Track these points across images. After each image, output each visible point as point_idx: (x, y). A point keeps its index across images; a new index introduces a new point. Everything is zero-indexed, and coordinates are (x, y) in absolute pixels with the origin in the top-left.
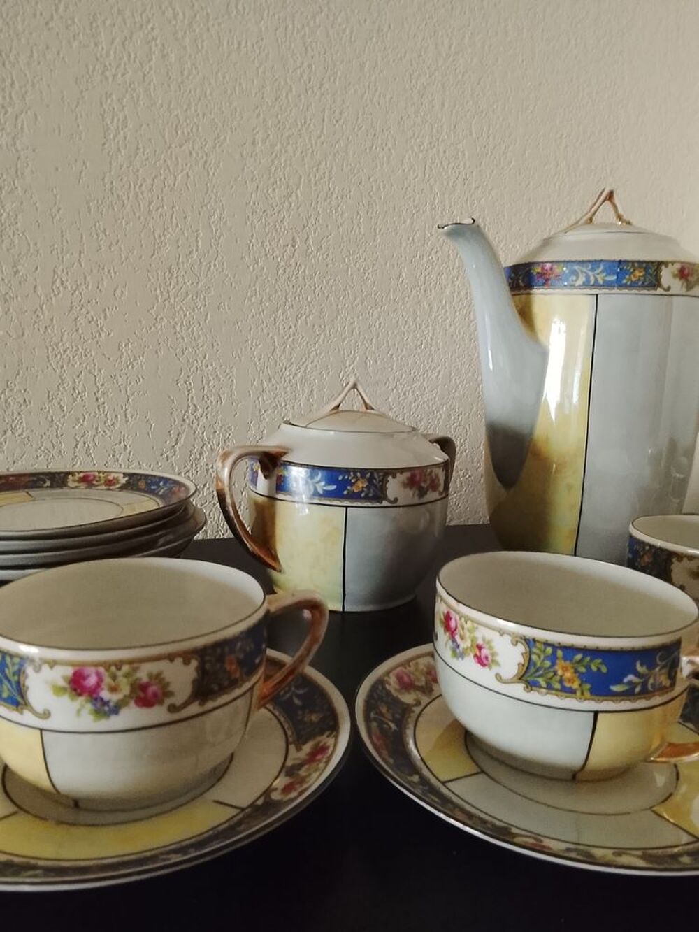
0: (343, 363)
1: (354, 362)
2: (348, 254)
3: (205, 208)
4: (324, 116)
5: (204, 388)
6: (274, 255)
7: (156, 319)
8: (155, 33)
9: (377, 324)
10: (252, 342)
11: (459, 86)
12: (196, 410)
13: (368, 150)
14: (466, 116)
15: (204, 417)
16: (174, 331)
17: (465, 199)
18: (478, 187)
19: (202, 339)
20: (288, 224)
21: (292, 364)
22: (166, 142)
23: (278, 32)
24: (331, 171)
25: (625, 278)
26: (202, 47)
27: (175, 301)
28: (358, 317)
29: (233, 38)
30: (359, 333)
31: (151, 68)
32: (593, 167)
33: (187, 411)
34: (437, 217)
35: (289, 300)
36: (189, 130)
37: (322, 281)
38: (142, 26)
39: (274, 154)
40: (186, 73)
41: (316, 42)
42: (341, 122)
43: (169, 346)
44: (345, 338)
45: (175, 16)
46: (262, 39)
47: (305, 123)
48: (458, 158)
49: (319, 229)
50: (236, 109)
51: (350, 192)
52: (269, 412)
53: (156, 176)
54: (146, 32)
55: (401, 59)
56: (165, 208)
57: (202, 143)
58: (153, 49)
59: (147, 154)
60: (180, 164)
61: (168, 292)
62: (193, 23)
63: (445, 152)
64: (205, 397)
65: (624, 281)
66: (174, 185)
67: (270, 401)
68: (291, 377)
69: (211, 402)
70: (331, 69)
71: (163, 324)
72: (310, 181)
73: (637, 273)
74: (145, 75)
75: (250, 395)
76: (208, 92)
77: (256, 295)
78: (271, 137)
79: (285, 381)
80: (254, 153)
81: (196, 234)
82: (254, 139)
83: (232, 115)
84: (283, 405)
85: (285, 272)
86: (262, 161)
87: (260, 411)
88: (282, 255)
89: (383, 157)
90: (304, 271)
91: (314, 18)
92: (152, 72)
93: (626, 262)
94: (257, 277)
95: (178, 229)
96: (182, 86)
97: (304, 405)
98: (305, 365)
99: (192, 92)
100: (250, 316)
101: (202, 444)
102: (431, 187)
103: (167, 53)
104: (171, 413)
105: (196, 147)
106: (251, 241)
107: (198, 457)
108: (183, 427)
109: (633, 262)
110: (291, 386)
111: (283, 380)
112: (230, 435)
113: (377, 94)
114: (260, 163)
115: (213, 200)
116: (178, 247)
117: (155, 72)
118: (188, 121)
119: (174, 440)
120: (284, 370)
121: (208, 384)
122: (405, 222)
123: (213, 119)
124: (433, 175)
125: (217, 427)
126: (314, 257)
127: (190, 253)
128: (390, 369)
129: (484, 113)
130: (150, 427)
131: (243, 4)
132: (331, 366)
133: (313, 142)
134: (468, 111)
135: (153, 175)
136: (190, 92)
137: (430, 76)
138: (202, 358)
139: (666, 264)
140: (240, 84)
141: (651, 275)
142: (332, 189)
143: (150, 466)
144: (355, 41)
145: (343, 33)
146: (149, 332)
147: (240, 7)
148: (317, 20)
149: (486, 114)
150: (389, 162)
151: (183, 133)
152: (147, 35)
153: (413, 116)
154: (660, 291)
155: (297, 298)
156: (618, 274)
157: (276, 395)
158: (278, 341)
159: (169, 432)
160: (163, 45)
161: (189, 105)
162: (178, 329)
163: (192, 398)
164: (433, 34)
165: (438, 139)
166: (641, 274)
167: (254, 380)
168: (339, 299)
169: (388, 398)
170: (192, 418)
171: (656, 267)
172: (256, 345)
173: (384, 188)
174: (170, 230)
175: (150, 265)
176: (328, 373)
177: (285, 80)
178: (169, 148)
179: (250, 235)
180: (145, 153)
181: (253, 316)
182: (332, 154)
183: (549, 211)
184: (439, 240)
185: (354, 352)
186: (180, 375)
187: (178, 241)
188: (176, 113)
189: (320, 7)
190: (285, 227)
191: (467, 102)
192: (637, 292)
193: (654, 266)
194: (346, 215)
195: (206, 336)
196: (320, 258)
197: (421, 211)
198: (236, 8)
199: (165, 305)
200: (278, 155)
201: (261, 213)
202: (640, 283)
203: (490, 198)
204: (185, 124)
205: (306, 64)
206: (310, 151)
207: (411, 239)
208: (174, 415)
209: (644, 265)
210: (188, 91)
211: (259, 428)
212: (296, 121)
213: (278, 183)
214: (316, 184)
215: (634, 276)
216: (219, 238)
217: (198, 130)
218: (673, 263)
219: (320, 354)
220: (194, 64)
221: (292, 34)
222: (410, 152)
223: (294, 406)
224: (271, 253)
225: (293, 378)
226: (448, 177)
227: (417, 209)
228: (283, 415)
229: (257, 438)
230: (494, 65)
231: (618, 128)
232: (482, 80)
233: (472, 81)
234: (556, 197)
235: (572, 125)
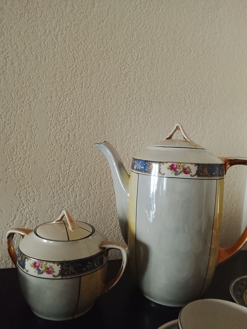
0: (91, 184)
1: (95, 184)
2: (93, 140)
3: (29, 124)
4: (82, 86)
5: (27, 196)
6: (60, 141)
7: (6, 168)
8: (8, 55)
9: (106, 168)
10: (49, 177)
11: (142, 72)
12: (24, 205)
13: (102, 99)
14: (145, 84)
15: (27, 208)
16: (15, 173)
17: (145, 117)
18: (150, 112)
19: (27, 176)
20: (67, 129)
21: (67, 185)
22: (12, 98)
23: (62, 52)
24: (85, 108)
26: (29, 60)
27: (15, 161)
28: (97, 165)
29: (42, 56)
30: (98, 172)
31: (6, 69)
32: (201, 102)
33: (20, 206)
34: (133, 124)
35: (67, 159)
36: (23, 93)
37: (81, 151)
38: (3, 52)
39: (60, 102)
40: (21, 70)
41: (79, 56)
42: (90, 88)
43: (12, 179)
44: (91, 174)
45: (17, 48)
46: (55, 56)
47: (74, 89)
48: (142, 101)
49: (80, 130)
50: (44, 84)
51: (94, 115)
52: (57, 205)
53: (8, 112)
54: (5, 54)
55: (116, 62)
56: (12, 124)
57: (28, 98)
58: (8, 61)
59: (4, 103)
60: (18, 107)
61: (12, 158)
62: (25, 50)
63: (136, 98)
64: (28, 200)
66: (16, 115)
67: (57, 201)
68: (67, 190)
69: (30, 202)
70: (86, 67)
71: (10, 171)
72: (76, 111)
74: (4, 71)
75: (48, 198)
76: (32, 77)
77: (52, 158)
78: (59, 95)
79: (64, 192)
80: (52, 101)
81: (25, 134)
82: (52, 96)
83: (42, 86)
84: (63, 202)
85: (65, 148)
86: (55, 104)
87: (52, 205)
88: (63, 141)
89: (109, 101)
90: (74, 147)
91: (78, 47)
92: (7, 70)
94: (52, 150)
95: (17, 132)
96: (20, 75)
97: (73, 202)
98: (73, 186)
99: (25, 78)
100: (49, 166)
101: (26, 220)
102: (130, 112)
103: (14, 63)
104: (12, 207)
105: (26, 99)
106: (50, 136)
107: (24, 225)
108: (17, 213)
110: (67, 194)
111: (63, 192)
112: (39, 215)
113: (106, 76)
114: (54, 105)
115: (33, 120)
116: (17, 139)
117: (8, 70)
118: (22, 89)
119: (13, 218)
120: (64, 187)
121: (29, 195)
122: (118, 126)
123: (34, 88)
124: (130, 108)
125: (33, 212)
126: (78, 141)
127: (22, 142)
128: (111, 186)
129: (153, 82)
130: (2, 213)
131: (47, 42)
132: (85, 185)
133: (78, 96)
134: (146, 82)
135: (7, 111)
136: (24, 77)
137: (129, 69)
138: (27, 184)
140: (46, 74)
142: (86, 115)
143: (2, 230)
144: (96, 55)
145: (91, 52)
146: (3, 174)
147: (46, 43)
148: (80, 48)
149: (154, 83)
150: (111, 102)
151: (20, 94)
152: (5, 55)
153: (122, 85)
155: (70, 158)
157: (60, 198)
158: (61, 176)
159: (11, 215)
160: (12, 59)
161: (23, 83)
162: (16, 172)
163: (22, 201)
164: (130, 51)
165: (133, 94)
167: (50, 192)
168: (89, 158)
169: (111, 198)
170: (21, 209)
172: (52, 178)
173: (109, 113)
174: (14, 133)
175: (5, 147)
176: (84, 188)
177: (65, 72)
178: (14, 100)
179: (49, 134)
180: (3, 103)
181: (50, 166)
182: (86, 100)
183: (182, 120)
184: (133, 133)
185: (96, 180)
186: (17, 191)
187: (17, 137)
188: (17, 86)
189: (81, 42)
190: (65, 130)
191: (146, 78)
194: (92, 125)
195: (29, 175)
196: (81, 142)
197: (125, 122)
198: (44, 43)
199: (10, 163)
200: (62, 102)
201: (54, 125)
203: (156, 116)
204: (21, 90)
205: (74, 65)
206: (77, 99)
207: (121, 133)
208: (14, 208)
210: (23, 77)
211: (52, 212)
212: (70, 88)
213: (62, 113)
214: (79, 113)
216: (36, 135)
217: (27, 93)
219: (80, 180)
220: (25, 67)
221: (69, 53)
222: (120, 99)
223: (68, 202)
224: (59, 140)
225: (68, 191)
226: (137, 108)
227: (124, 121)
228: (63, 206)
229: (51, 216)
230: (157, 63)
231: (213, 86)
232: (152, 69)
233: (148, 70)
234: (185, 115)
235: (192, 86)
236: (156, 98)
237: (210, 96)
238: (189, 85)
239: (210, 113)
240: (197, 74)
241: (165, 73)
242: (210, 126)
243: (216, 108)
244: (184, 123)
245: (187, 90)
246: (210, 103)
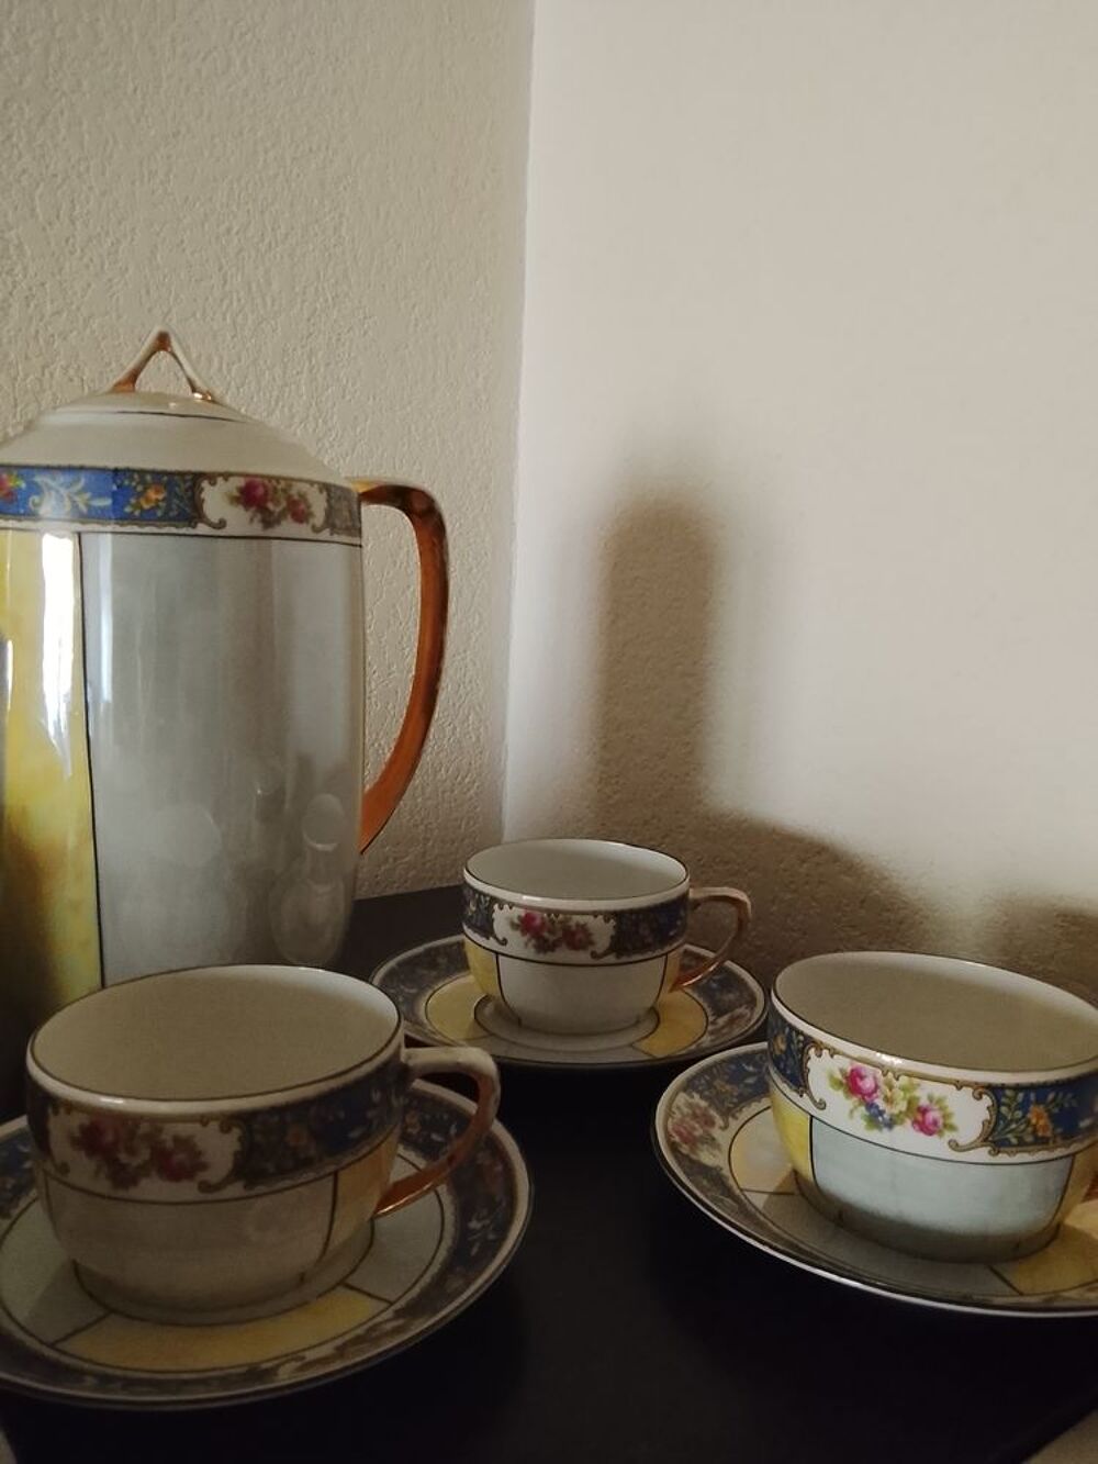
25: (128, 503)
32: (298, 288)
65: (128, 510)
73: (152, 495)
93: (128, 472)
109: (142, 472)
129: (60, 177)
139: (212, 478)
141: (181, 499)
154: (202, 529)
156: (114, 495)
166: (160, 497)
171: (189, 484)
192: (155, 530)
193: (185, 482)
202: (159, 513)
209: (165, 478)
215: (148, 500)
218: (227, 476)
230: (73, 92)
231: (341, 223)
232: (50, 118)
233: (27, 117)
234: (229, 338)
235: (248, 211)
236: (82, 250)
237: (332, 264)
238: (234, 208)
239: (339, 340)
240: (265, 161)
241: (115, 142)
242: (343, 397)
243: (365, 318)
244: (229, 371)
245: (229, 230)
246: (337, 296)
